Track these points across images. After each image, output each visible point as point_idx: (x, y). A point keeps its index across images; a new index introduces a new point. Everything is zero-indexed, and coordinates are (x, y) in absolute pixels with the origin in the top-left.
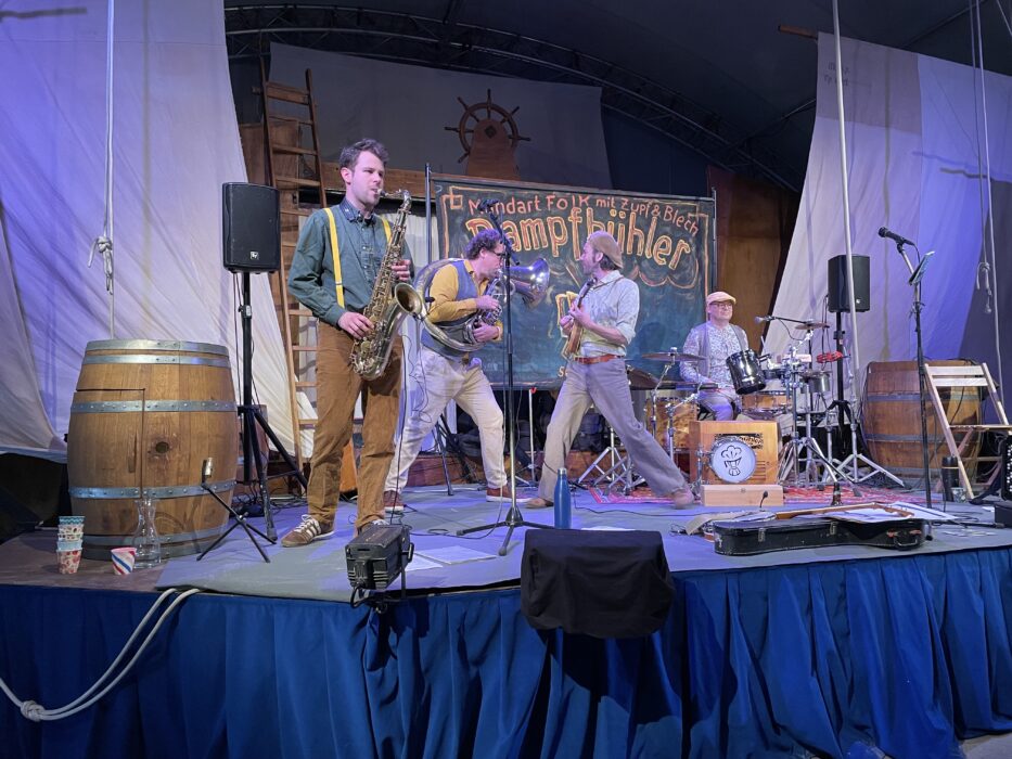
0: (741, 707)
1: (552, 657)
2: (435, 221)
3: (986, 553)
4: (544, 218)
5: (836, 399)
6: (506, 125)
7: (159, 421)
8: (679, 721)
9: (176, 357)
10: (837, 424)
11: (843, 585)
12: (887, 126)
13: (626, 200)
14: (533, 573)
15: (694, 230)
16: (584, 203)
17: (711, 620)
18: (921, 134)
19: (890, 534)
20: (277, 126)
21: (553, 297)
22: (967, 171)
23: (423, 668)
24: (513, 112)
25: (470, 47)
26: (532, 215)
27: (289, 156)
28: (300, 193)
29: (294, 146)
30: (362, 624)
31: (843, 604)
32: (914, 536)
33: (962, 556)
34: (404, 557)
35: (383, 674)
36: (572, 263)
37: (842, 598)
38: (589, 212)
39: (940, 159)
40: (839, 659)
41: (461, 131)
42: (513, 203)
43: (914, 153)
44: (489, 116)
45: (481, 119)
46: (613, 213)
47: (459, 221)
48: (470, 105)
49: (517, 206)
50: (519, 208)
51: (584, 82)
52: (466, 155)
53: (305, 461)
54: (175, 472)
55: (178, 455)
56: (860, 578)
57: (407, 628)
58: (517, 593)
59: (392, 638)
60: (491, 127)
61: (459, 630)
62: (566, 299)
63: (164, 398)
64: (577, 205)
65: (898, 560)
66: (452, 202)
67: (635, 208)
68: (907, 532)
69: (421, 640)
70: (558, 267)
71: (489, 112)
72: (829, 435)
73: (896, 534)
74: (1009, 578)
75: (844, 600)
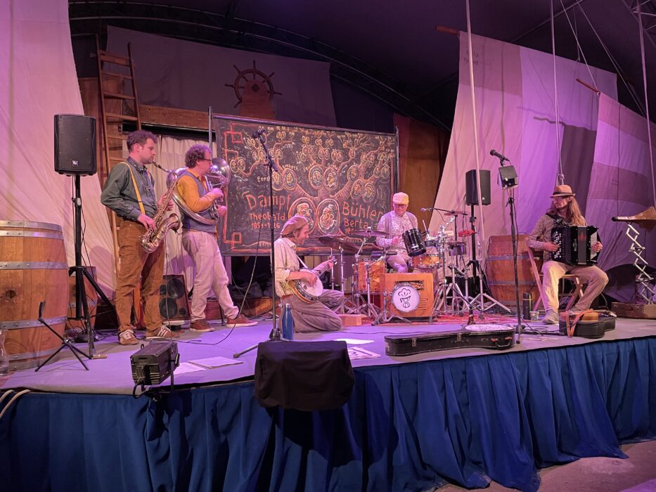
0: (401, 454)
1: (276, 426)
2: (215, 145)
3: (552, 351)
5: (471, 259)
6: (266, 84)
7: (9, 276)
8: (360, 464)
9: (21, 232)
10: (472, 276)
11: (464, 373)
12: (503, 90)
14: (262, 371)
17: (381, 397)
18: (522, 96)
19: (493, 340)
20: (107, 80)
22: (550, 119)
23: (187, 437)
24: (270, 76)
25: (244, 34)
27: (115, 101)
28: (124, 125)
29: (119, 93)
30: (143, 410)
31: (464, 385)
32: (508, 341)
33: (537, 353)
34: (172, 363)
35: (159, 443)
39: (533, 111)
40: (461, 419)
41: (235, 87)
43: (518, 107)
44: (254, 78)
45: (249, 79)
48: (241, 70)
51: (318, 59)
52: (239, 103)
54: (20, 311)
55: (22, 299)
56: (475, 368)
57: (176, 411)
58: (252, 385)
59: (165, 419)
60: (256, 85)
61: (212, 411)
63: (12, 260)
65: (499, 356)
68: (504, 338)
69: (186, 419)
71: (254, 75)
72: (466, 281)
73: (497, 339)
74: (566, 365)
75: (465, 382)
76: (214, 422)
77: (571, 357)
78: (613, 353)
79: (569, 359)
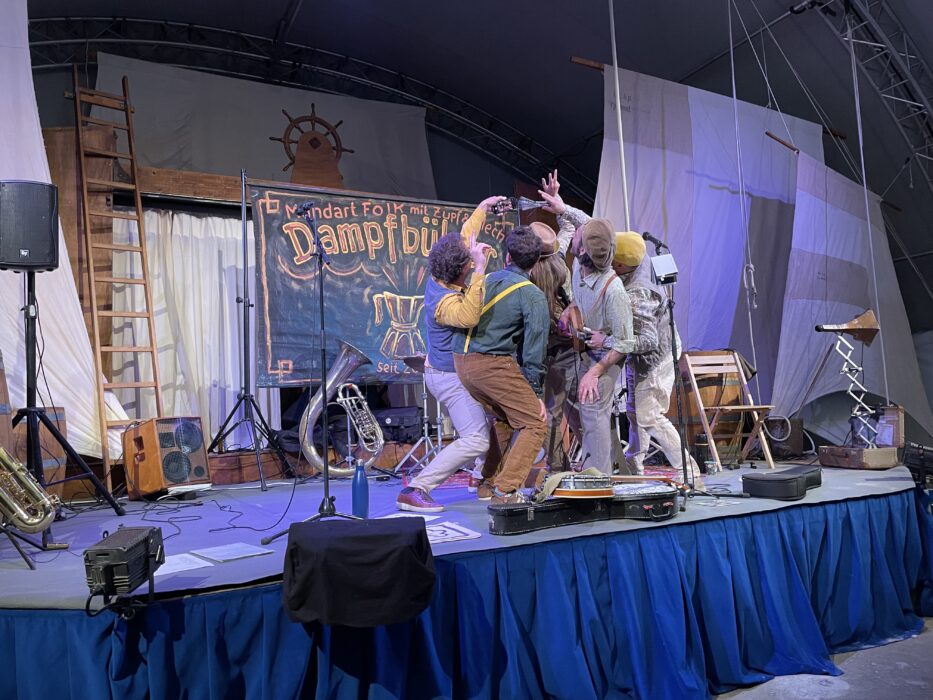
0: (511, 682)
1: (318, 649)
2: (251, 224)
3: (732, 520)
4: (360, 223)
6: (330, 137)
11: (605, 557)
12: (664, 148)
13: (438, 208)
14: (293, 567)
15: (501, 237)
16: (398, 210)
17: (480, 598)
18: (692, 156)
19: (646, 507)
20: (89, 130)
21: (370, 297)
22: (731, 188)
24: (337, 126)
25: (300, 65)
26: (349, 219)
28: (115, 196)
31: (605, 575)
32: (667, 507)
33: (710, 524)
34: (151, 559)
35: (132, 683)
36: (388, 266)
37: (604, 569)
38: (404, 218)
39: (709, 177)
40: (601, 627)
41: (286, 141)
42: (330, 209)
43: (688, 172)
44: (313, 128)
45: (305, 130)
46: (426, 220)
47: (276, 224)
48: (294, 117)
49: (333, 212)
50: (336, 213)
51: (408, 102)
52: (290, 164)
53: (113, 464)
56: (620, 549)
57: (158, 633)
58: (280, 588)
59: (142, 645)
60: (315, 139)
61: (217, 630)
62: (383, 299)
64: (392, 211)
65: (653, 531)
66: (268, 206)
67: (446, 216)
68: (662, 504)
69: (175, 644)
70: (375, 268)
71: (313, 125)
73: (651, 507)
74: (752, 542)
75: (605, 571)
76: (221, 648)
77: (759, 528)
78: (818, 522)
79: (756, 532)
